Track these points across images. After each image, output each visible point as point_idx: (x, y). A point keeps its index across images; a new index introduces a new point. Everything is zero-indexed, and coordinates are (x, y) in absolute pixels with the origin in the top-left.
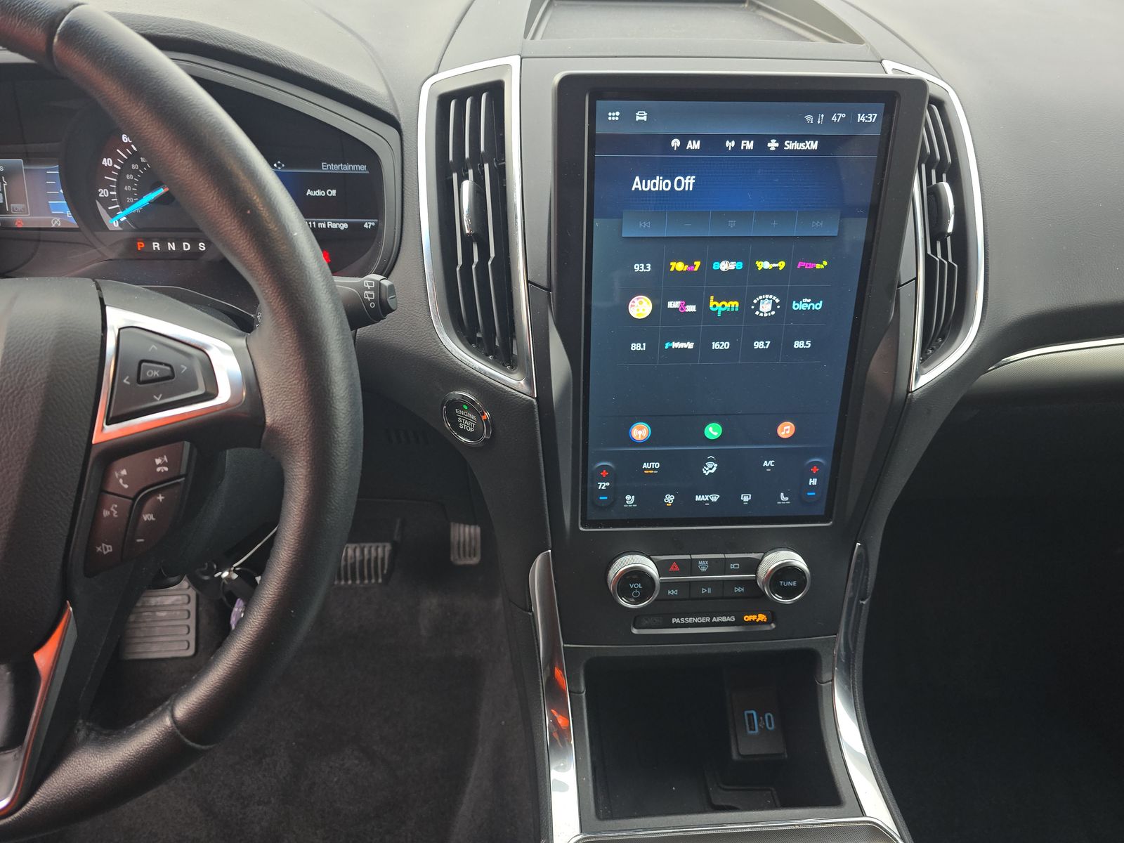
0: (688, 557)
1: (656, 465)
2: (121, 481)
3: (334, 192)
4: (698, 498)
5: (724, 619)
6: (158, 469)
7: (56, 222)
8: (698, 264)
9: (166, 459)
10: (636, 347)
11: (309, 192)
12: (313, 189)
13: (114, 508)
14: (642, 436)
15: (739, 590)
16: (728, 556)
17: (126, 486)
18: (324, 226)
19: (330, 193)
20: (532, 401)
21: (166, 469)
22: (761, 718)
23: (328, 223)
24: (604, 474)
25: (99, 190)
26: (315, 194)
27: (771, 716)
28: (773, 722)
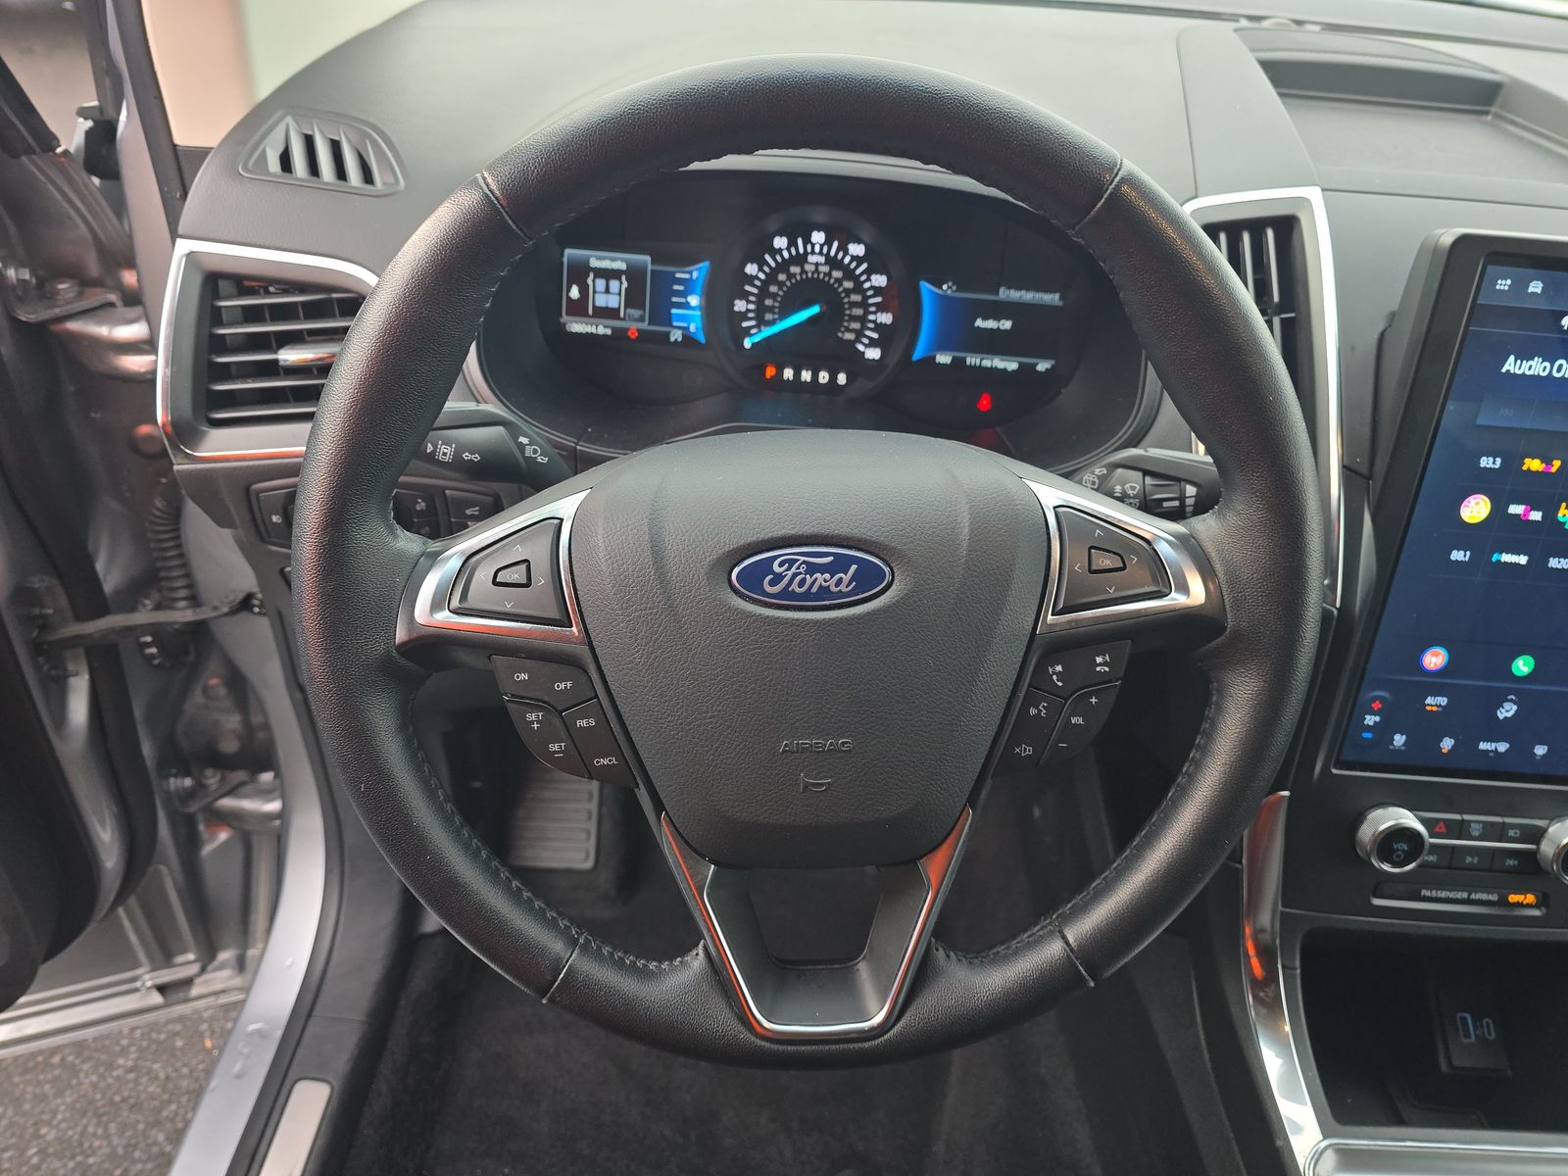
0: (1457, 817)
1: (1443, 701)
2: (1055, 677)
3: (1008, 325)
4: (1483, 746)
5: (1484, 897)
6: (1098, 669)
7: (676, 336)
8: (1557, 464)
9: (1107, 658)
10: (1457, 555)
11: (980, 323)
12: (985, 318)
13: (1043, 706)
14: (1435, 664)
15: (1511, 862)
16: (1508, 820)
17: (1060, 684)
18: (989, 365)
19: (1003, 325)
20: (1332, 612)
21: (1107, 669)
22: (1478, 1024)
23: (995, 361)
24: (1377, 705)
25: (736, 303)
26: (986, 324)
27: (1490, 1021)
28: (1492, 1029)
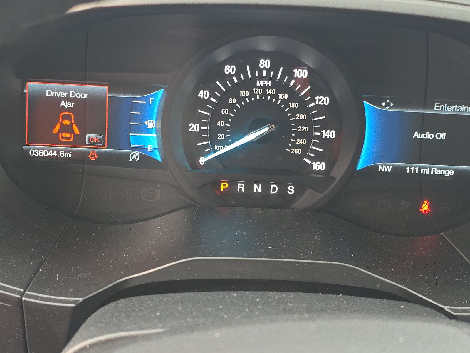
3: (443, 136)
7: (134, 156)
11: (417, 135)
12: (421, 132)
18: (428, 172)
19: (439, 136)
23: (432, 169)
25: (190, 125)
26: (423, 136)
